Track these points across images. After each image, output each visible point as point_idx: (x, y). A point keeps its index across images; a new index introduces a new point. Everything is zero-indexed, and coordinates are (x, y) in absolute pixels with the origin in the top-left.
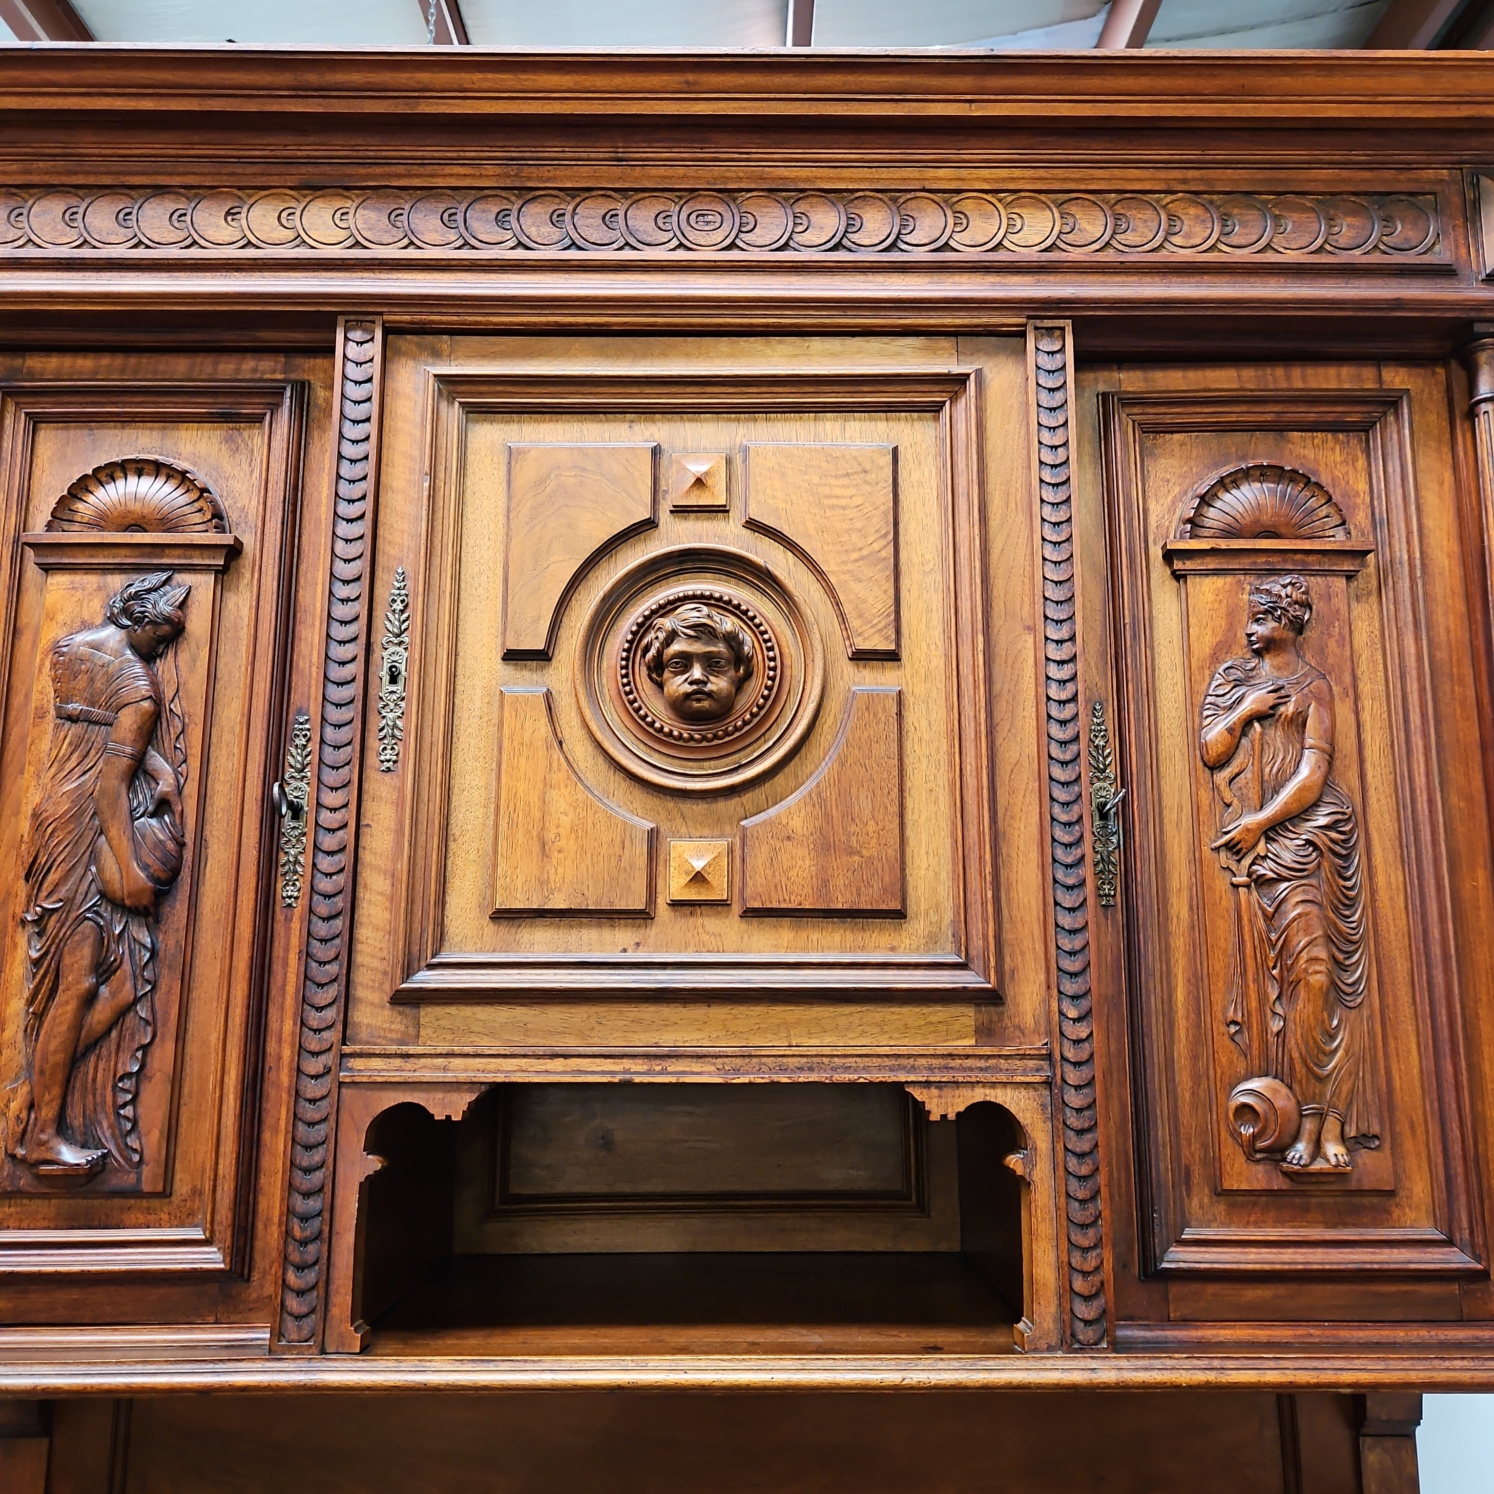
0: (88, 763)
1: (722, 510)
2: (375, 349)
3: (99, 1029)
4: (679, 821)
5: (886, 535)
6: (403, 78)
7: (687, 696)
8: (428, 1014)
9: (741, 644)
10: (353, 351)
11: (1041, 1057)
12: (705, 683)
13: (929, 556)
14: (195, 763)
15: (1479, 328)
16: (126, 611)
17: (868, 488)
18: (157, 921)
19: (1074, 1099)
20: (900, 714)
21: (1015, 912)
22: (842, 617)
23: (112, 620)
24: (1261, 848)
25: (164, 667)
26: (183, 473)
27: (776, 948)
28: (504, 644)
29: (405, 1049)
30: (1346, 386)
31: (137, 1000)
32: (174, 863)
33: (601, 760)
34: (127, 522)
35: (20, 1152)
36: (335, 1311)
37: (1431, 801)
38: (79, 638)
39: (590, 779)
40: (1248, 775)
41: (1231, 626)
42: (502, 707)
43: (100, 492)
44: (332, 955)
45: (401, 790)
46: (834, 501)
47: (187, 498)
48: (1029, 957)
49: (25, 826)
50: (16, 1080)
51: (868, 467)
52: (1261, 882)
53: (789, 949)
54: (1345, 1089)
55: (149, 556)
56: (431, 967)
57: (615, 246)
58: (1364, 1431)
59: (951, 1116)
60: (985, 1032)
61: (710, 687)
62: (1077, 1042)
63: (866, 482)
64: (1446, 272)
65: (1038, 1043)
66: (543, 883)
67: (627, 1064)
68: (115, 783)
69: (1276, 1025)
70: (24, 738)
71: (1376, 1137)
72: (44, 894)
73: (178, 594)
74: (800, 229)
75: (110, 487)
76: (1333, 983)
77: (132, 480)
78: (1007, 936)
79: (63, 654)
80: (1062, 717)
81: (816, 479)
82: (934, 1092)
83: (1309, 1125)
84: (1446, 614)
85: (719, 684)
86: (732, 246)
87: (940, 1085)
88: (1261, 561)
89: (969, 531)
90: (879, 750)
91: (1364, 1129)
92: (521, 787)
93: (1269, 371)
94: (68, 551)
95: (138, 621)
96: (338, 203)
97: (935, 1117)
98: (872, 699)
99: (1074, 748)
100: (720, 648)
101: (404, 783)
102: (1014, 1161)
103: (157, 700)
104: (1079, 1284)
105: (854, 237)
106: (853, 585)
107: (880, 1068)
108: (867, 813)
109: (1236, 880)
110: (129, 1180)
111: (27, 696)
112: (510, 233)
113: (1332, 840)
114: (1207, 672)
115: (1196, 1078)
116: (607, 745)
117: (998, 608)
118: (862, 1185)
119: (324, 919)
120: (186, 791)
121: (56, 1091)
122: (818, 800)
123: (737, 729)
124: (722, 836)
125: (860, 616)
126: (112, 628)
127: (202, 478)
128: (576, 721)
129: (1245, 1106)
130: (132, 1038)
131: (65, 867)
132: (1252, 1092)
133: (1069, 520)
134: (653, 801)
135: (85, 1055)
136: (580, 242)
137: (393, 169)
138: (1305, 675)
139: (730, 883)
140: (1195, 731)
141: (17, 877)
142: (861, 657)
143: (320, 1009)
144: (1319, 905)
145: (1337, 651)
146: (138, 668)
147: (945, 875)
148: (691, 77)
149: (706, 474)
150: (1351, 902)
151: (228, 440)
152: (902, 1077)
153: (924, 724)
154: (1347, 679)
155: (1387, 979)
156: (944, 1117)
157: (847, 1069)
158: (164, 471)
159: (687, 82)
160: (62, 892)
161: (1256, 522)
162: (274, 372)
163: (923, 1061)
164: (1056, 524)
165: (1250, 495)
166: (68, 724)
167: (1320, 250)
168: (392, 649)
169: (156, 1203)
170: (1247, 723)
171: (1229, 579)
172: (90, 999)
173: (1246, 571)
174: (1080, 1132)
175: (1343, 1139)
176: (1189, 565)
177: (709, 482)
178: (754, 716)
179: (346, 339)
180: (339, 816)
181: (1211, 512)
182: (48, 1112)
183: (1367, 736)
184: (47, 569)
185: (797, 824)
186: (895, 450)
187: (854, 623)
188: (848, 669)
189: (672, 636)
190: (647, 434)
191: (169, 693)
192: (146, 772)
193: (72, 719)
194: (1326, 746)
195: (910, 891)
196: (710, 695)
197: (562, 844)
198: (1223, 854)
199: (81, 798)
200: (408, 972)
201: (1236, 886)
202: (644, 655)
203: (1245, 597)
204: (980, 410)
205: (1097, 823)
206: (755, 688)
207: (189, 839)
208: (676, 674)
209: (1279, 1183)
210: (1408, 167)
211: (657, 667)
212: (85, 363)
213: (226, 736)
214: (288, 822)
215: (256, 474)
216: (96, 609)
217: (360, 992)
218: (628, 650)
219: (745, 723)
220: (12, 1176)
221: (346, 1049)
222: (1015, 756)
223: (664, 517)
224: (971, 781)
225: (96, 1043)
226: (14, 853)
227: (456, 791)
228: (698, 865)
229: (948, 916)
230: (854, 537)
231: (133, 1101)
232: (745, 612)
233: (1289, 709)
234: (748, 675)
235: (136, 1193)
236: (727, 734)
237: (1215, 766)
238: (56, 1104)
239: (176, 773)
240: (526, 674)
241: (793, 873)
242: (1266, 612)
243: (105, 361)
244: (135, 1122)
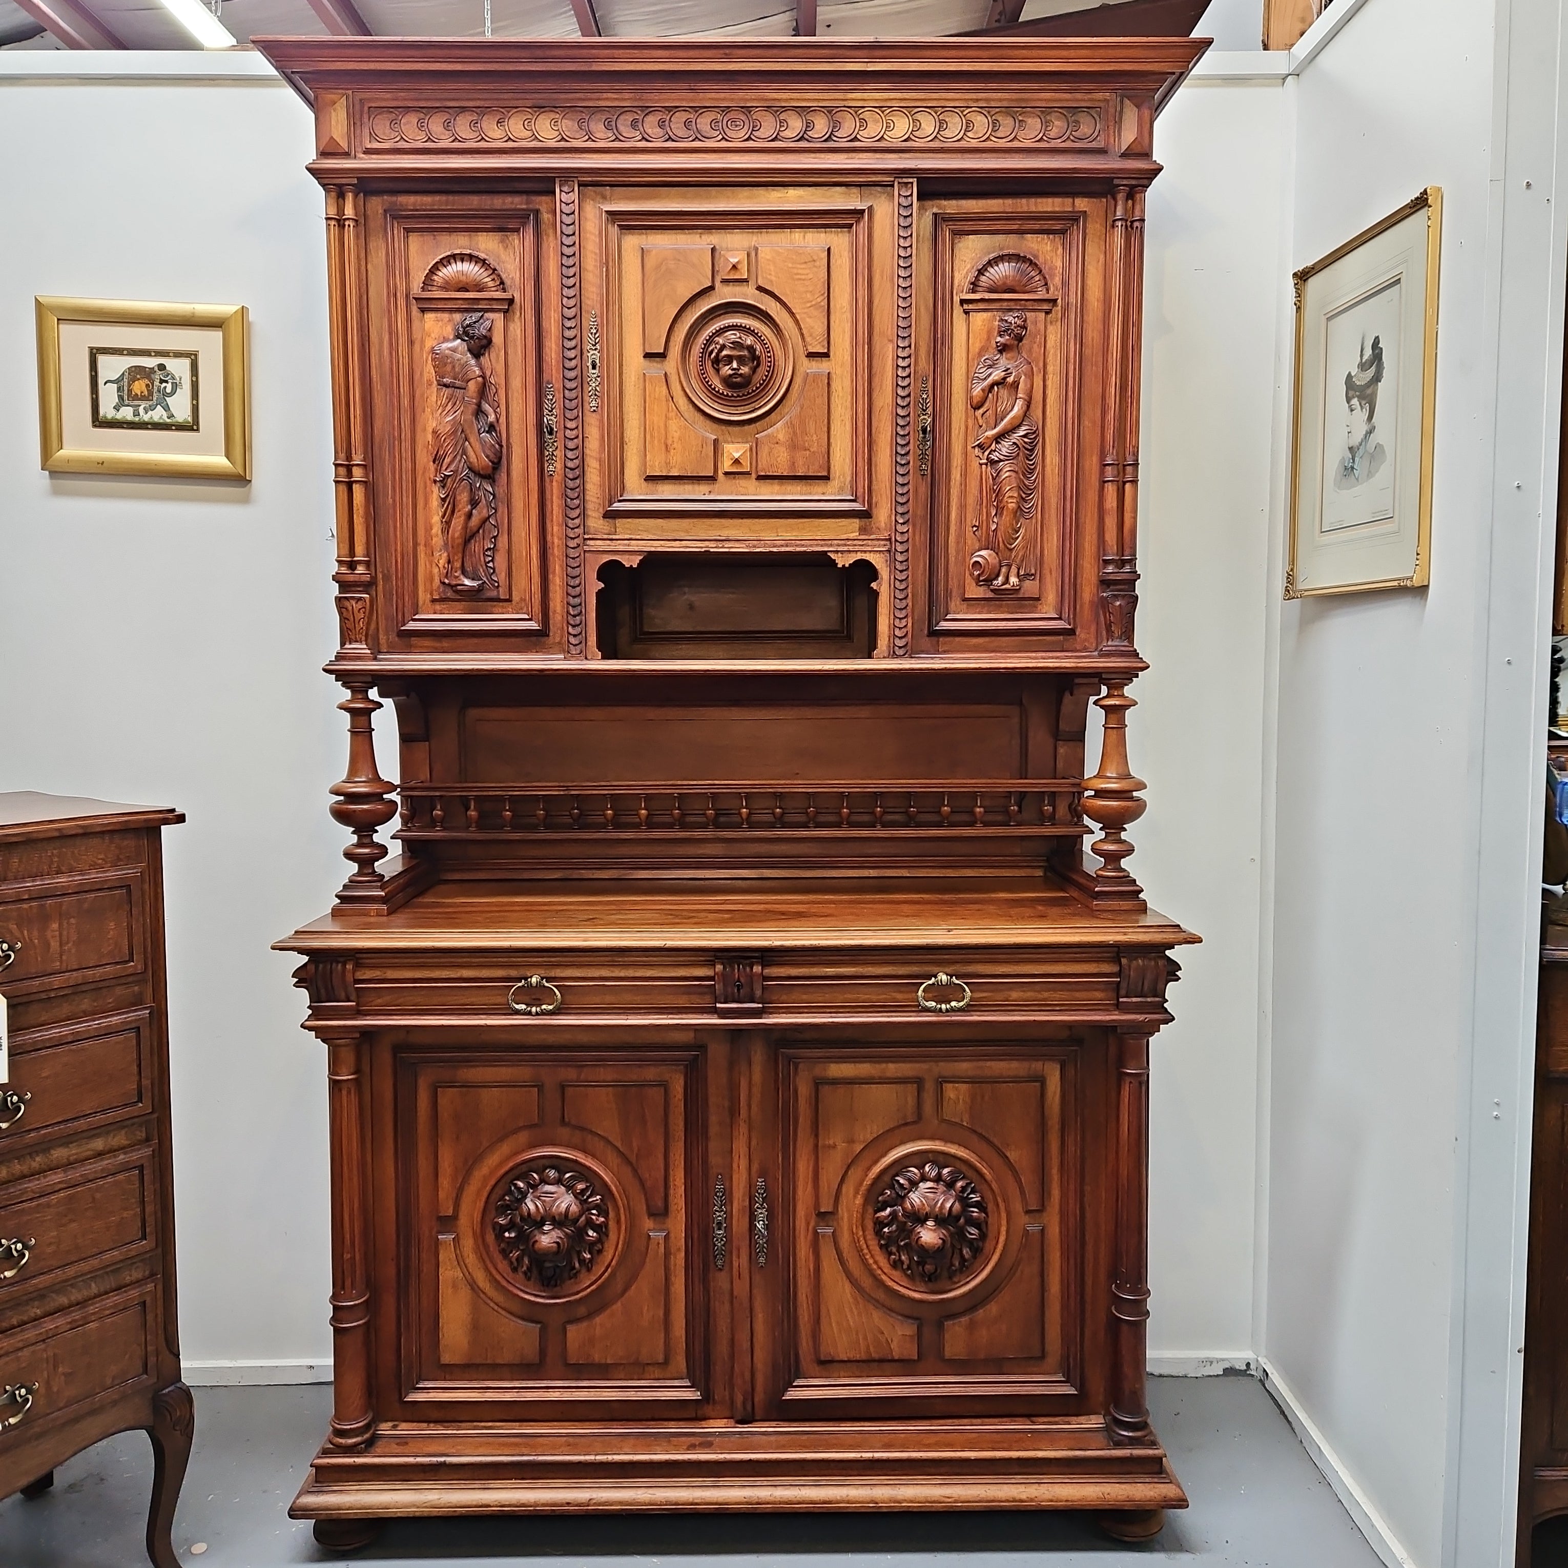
0: (456, 408)
1: (746, 281)
2: (574, 196)
3: (475, 529)
4: (727, 435)
5: (823, 295)
6: (584, 52)
7: (730, 376)
8: (619, 522)
9: (755, 350)
10: (564, 197)
11: (886, 540)
12: (738, 370)
13: (844, 304)
14: (503, 407)
15: (1116, 182)
16: (466, 333)
17: (815, 269)
18: (494, 481)
19: (900, 558)
20: (829, 384)
21: (879, 476)
22: (802, 335)
23: (458, 337)
24: (993, 447)
25: (484, 360)
26: (484, 261)
27: (772, 493)
28: (644, 350)
29: (611, 537)
30: (1057, 209)
31: (489, 516)
32: (499, 454)
33: (691, 406)
34: (460, 286)
35: (447, 581)
36: (589, 643)
37: (1073, 423)
38: (444, 346)
39: (686, 415)
40: (990, 411)
41: (989, 339)
42: (645, 381)
43: (444, 270)
44: (576, 495)
45: (602, 421)
46: (799, 277)
47: (485, 274)
48: (884, 496)
49: (430, 437)
50: (441, 550)
51: (815, 258)
52: (993, 463)
53: (778, 494)
54: (1020, 554)
55: (473, 304)
56: (620, 501)
57: (691, 139)
58: (1059, 738)
59: (847, 565)
60: (863, 530)
61: (741, 371)
62: (902, 533)
63: (815, 266)
64: (1102, 152)
65: (886, 535)
66: (667, 464)
67: (707, 543)
68: (469, 416)
69: (993, 527)
70: (423, 395)
71: (1032, 575)
72: (444, 468)
73: (488, 323)
74: (782, 129)
75: (449, 268)
76: (1019, 507)
77: (459, 264)
78: (874, 487)
79: (437, 354)
80: (903, 385)
81: (790, 265)
82: (840, 555)
83: (1004, 570)
84: (1093, 331)
85: (745, 370)
86: (749, 139)
87: (842, 552)
88: (1005, 305)
89: (863, 292)
90: (819, 401)
91: (1028, 571)
92: (656, 419)
93: (1019, 200)
94: (434, 302)
95: (472, 338)
96: (552, 115)
97: (840, 566)
98: (816, 376)
99: (908, 399)
100: (746, 353)
101: (602, 417)
102: (874, 585)
103: (484, 377)
104: (897, 632)
105: (810, 133)
106: (808, 320)
107: (817, 545)
108: (812, 431)
109: (981, 462)
110: (494, 594)
111: (421, 374)
112: (638, 133)
113: (1025, 443)
114: (976, 362)
115: (957, 552)
116: (694, 399)
117: (876, 331)
118: (819, 627)
119: (571, 480)
120: (500, 421)
121: (460, 555)
122: (790, 425)
123: (753, 391)
124: (747, 442)
125: (811, 335)
126: (459, 341)
127: (493, 264)
128: (679, 388)
129: (977, 562)
130: (490, 533)
131: (452, 456)
132: (980, 556)
133: (911, 286)
134: (715, 426)
135: (469, 540)
136: (673, 137)
137: (578, 95)
138: (1021, 363)
139: (751, 464)
140: (969, 391)
141: (429, 461)
142: (811, 355)
143: (573, 519)
144: (1016, 472)
145: (1038, 350)
146: (473, 362)
147: (848, 460)
148: (727, 51)
149: (738, 262)
150: (1032, 471)
151: (502, 241)
152: (826, 549)
153: (840, 388)
154: (1041, 364)
155: (1046, 506)
156: (844, 566)
157: (803, 546)
158: (474, 259)
159: (726, 54)
160: (452, 467)
161: (1004, 283)
162: (521, 204)
163: (836, 542)
164: (905, 288)
165: (1003, 270)
166: (444, 389)
167: (1041, 140)
168: (592, 352)
169: (505, 604)
170: (991, 387)
171: (989, 314)
172: (469, 515)
173: (998, 310)
174: (901, 571)
175: (1018, 576)
176: (971, 307)
177: (739, 267)
178: (761, 385)
179: (561, 191)
180: (575, 432)
181: (983, 278)
182: (458, 565)
183: (1049, 392)
184: (423, 311)
185: (781, 436)
186: (829, 249)
187: (808, 339)
188: (805, 361)
189: (723, 347)
190: (709, 241)
191: (488, 373)
192: (482, 412)
193: (446, 386)
194: (1026, 398)
195: (832, 467)
196: (741, 375)
197: (675, 445)
198: (977, 449)
199: (456, 423)
200: (610, 504)
201: (981, 464)
202: (710, 356)
203: (997, 323)
204: (870, 229)
205: (921, 435)
206: (762, 371)
207: (504, 443)
208: (726, 365)
209: (990, 595)
210: (1090, 91)
211: (716, 361)
212: (427, 199)
213: (516, 394)
214: (548, 436)
215: (518, 259)
216: (449, 331)
217: (589, 513)
218: (702, 353)
219: (757, 388)
220: (444, 592)
221: (586, 537)
222: (881, 404)
223: (718, 284)
224: (860, 415)
225: (473, 536)
226: (425, 450)
227: (625, 421)
228: (737, 455)
229: (849, 479)
230: (809, 295)
231: (492, 561)
232: (757, 334)
233: (1010, 379)
234: (758, 365)
235: (499, 600)
236: (749, 394)
237: (977, 408)
238: (460, 561)
239: (495, 411)
240: (655, 364)
241: (779, 459)
242: (1004, 331)
243: (437, 198)
244: (494, 569)
